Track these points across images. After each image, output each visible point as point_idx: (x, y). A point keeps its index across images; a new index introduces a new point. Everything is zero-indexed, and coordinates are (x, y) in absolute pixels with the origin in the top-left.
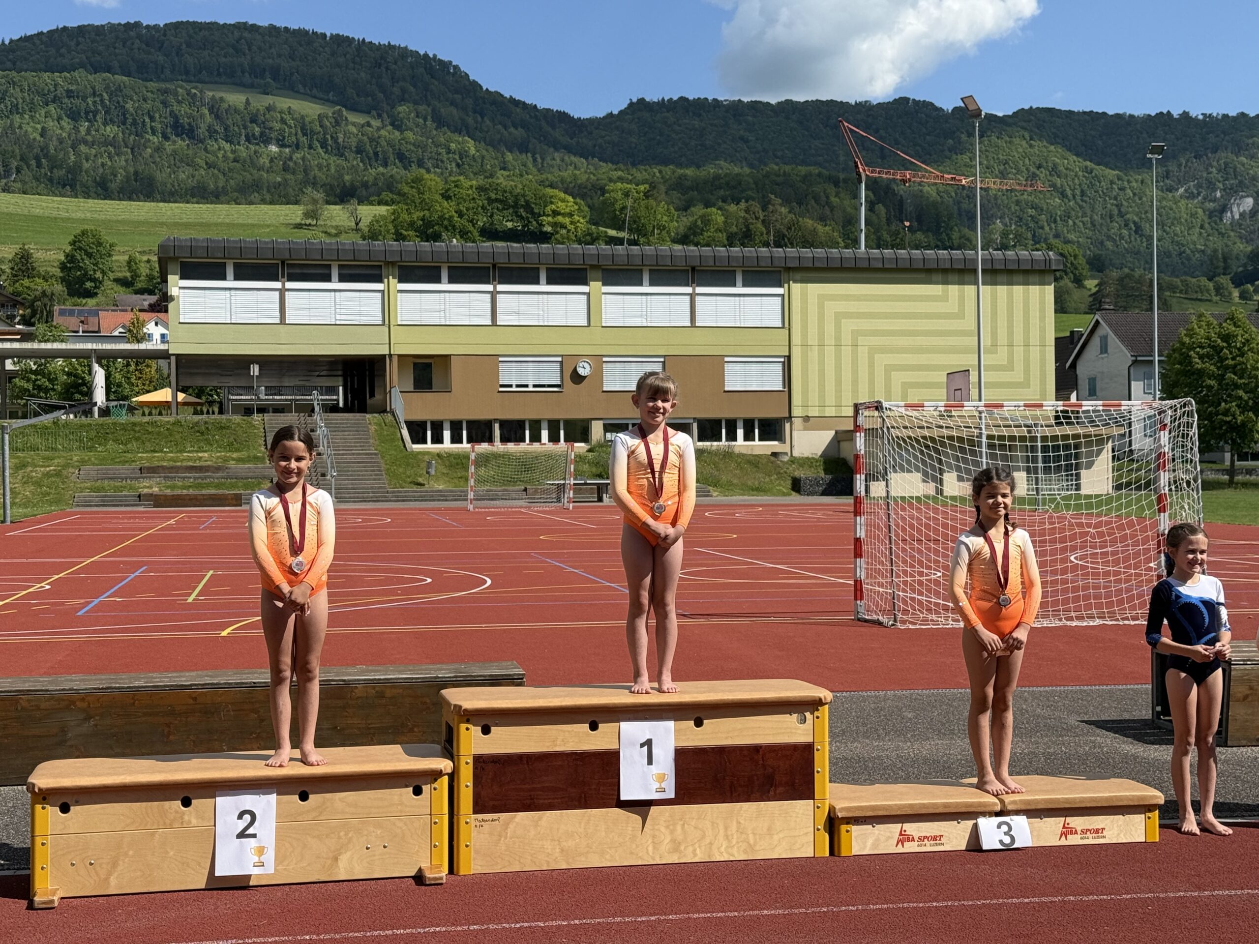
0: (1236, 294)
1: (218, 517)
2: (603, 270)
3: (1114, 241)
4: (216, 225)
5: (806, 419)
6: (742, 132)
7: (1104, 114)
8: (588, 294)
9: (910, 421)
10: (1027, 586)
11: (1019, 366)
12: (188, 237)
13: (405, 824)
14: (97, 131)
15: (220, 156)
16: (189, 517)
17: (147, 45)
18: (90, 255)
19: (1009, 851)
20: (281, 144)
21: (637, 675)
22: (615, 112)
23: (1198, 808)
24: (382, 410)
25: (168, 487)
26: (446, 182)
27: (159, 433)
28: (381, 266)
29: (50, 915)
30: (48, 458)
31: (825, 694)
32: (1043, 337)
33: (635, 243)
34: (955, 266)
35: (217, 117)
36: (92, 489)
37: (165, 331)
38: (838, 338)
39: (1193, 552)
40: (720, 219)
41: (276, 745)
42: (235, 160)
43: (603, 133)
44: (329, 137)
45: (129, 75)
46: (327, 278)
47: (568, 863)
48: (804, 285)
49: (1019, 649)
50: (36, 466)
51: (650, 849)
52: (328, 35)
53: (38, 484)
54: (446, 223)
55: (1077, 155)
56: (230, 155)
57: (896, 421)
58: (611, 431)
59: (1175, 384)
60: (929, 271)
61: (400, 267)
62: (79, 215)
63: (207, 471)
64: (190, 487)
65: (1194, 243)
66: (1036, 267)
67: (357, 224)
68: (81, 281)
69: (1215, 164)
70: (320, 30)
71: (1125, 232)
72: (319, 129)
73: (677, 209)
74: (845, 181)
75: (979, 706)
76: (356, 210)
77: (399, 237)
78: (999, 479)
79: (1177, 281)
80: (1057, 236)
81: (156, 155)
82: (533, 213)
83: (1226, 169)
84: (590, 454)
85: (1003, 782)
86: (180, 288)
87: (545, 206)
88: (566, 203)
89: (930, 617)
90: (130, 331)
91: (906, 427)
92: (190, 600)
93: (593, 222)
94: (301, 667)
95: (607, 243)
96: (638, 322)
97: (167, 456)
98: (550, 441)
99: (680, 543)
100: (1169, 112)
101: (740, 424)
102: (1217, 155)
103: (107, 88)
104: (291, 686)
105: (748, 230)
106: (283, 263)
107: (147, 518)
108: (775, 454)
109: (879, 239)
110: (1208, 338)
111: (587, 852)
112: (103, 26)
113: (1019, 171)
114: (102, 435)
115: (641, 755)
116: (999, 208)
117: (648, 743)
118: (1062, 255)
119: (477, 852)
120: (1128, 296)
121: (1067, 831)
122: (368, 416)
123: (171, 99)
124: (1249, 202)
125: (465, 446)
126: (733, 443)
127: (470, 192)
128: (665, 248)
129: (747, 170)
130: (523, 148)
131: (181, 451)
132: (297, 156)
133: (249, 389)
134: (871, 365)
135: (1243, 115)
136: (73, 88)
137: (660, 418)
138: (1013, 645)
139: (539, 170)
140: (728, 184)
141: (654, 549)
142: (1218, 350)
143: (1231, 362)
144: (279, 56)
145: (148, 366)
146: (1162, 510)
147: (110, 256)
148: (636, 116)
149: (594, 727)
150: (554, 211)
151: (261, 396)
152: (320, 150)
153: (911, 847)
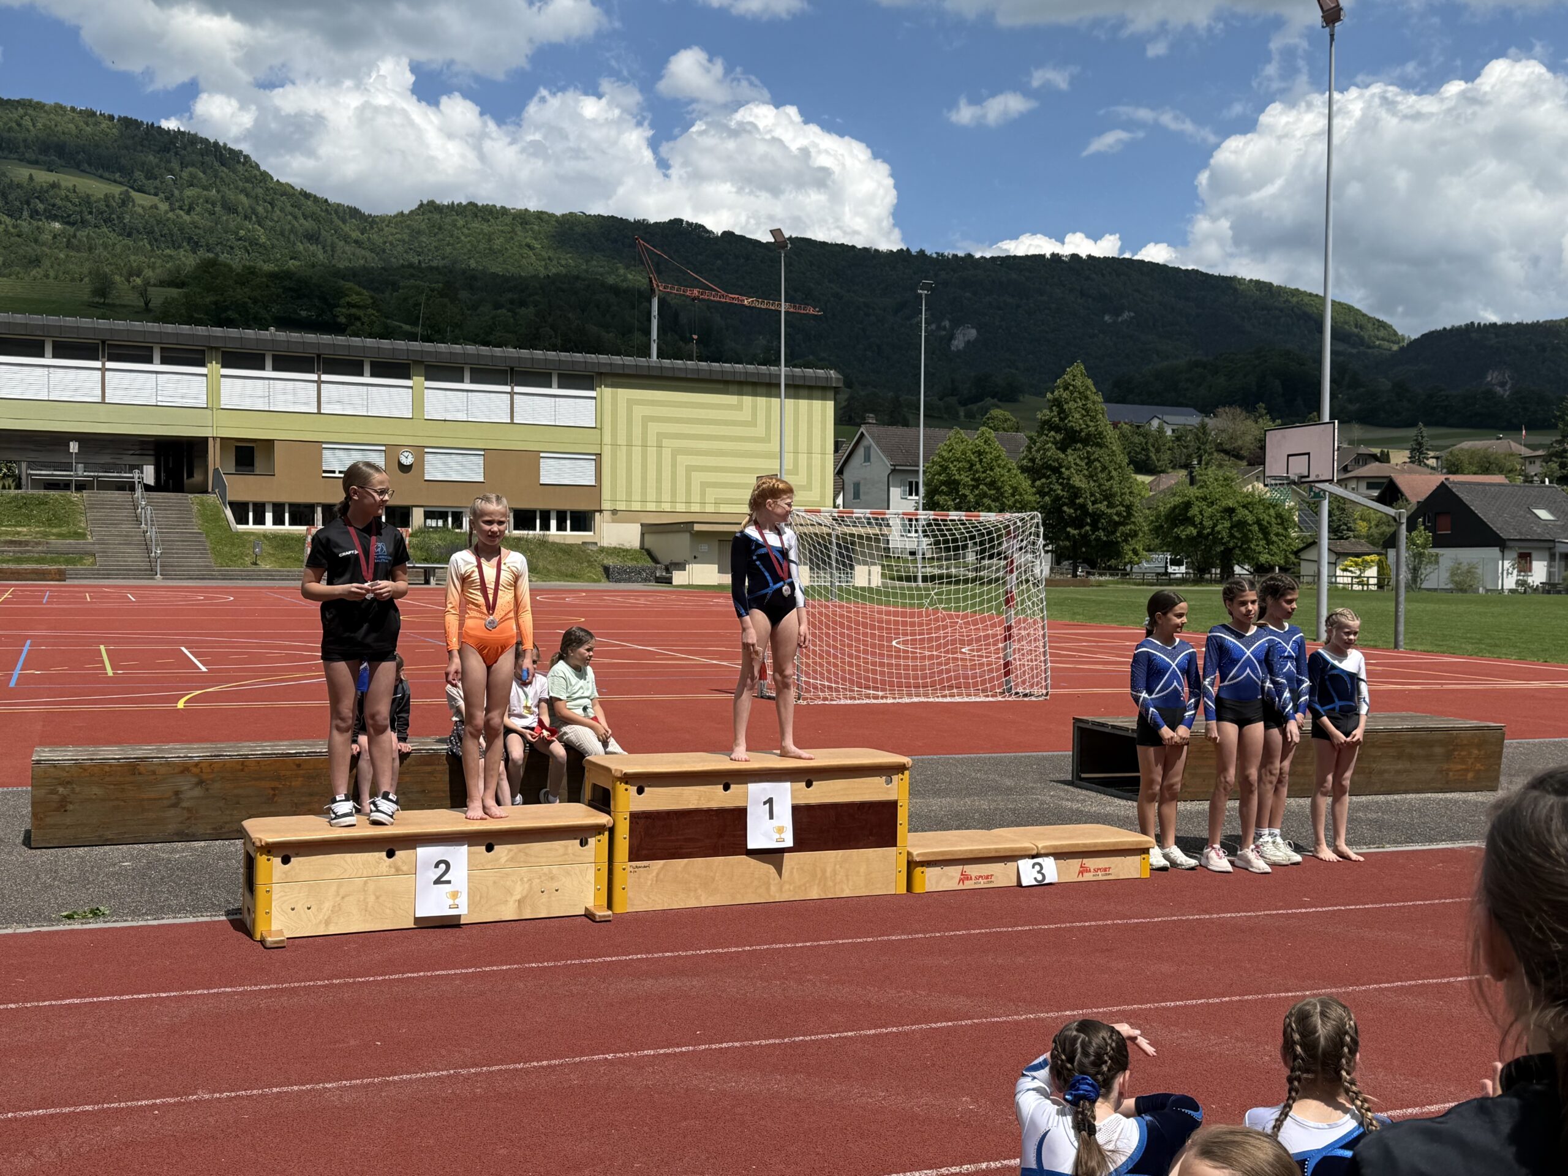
0: (962, 413)
1: (51, 591)
2: (425, 366)
3: (860, 361)
5: (614, 512)
6: (528, 240)
8: (413, 388)
11: (803, 471)
16: (22, 591)
19: (1041, 885)
20: (64, 221)
24: (203, 490)
28: (204, 351)
29: (290, 953)
31: (907, 761)
34: (749, 380)
38: (644, 438)
42: (17, 235)
44: (114, 216)
46: (149, 360)
48: (614, 390)
58: (432, 518)
61: (219, 352)
63: (27, 545)
66: (819, 383)
67: (147, 304)
70: (107, 112)
71: (869, 353)
72: (105, 208)
73: (468, 309)
76: (145, 290)
80: (812, 353)
82: (327, 304)
83: (953, 303)
87: (340, 298)
88: (361, 296)
92: (108, 673)
93: (386, 316)
96: (462, 416)
101: (553, 515)
102: (947, 290)
105: (538, 332)
106: (103, 343)
108: (585, 544)
109: (669, 350)
110: (964, 453)
115: (764, 811)
117: (770, 801)
121: (1083, 870)
122: (190, 496)
125: (287, 527)
126: (548, 533)
132: (82, 234)
133: (65, 465)
134: (674, 465)
135: (970, 256)
142: (972, 464)
143: (982, 475)
144: (65, 134)
148: (426, 217)
149: (726, 788)
150: (348, 303)
151: (80, 473)
152: (105, 230)
153: (969, 885)
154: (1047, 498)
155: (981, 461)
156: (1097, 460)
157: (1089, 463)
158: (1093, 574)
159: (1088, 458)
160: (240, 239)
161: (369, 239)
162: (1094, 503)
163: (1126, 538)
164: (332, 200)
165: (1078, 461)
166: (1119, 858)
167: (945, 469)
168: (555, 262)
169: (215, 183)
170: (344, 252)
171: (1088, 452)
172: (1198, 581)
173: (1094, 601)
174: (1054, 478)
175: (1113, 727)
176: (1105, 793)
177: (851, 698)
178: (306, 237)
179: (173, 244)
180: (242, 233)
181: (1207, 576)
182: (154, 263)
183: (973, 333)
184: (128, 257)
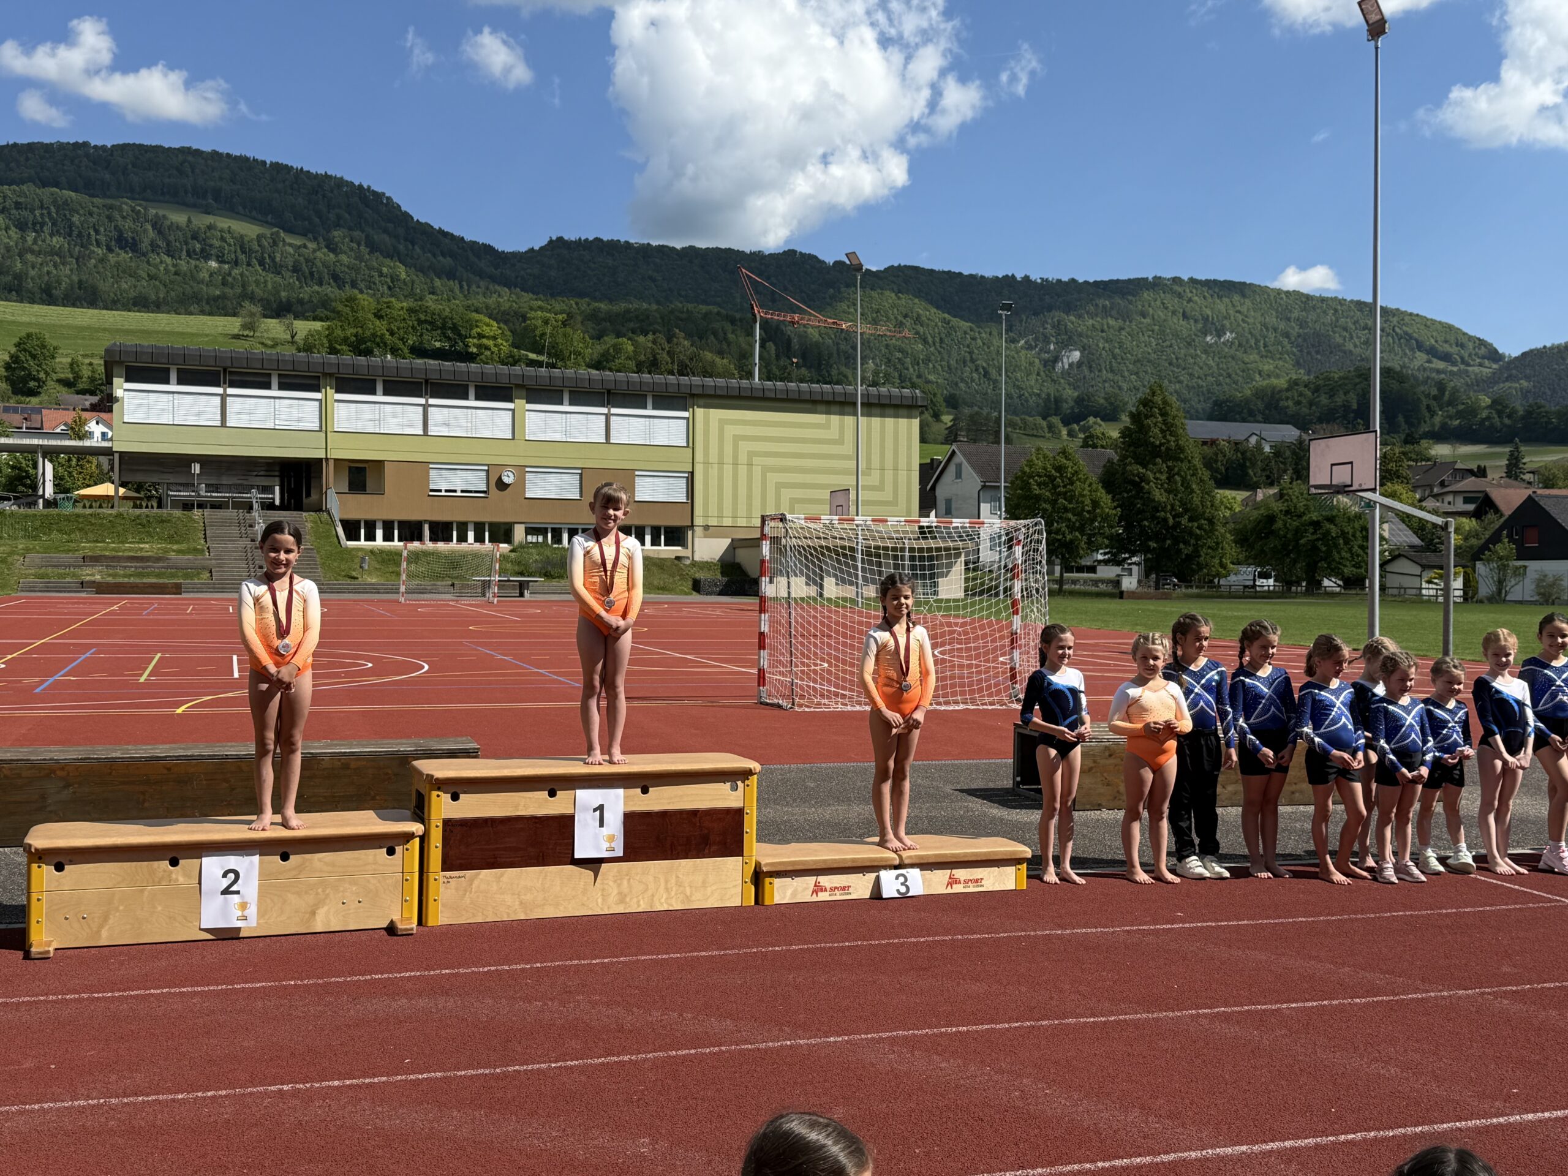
0: (1064, 432)
1: (159, 604)
3: (967, 383)
4: (157, 332)
5: (706, 527)
7: (960, 274)
8: (513, 411)
9: (810, 533)
10: (924, 673)
12: (133, 343)
13: (379, 881)
14: (44, 241)
15: (162, 268)
16: (132, 604)
17: (94, 164)
18: (34, 357)
19: (904, 898)
20: (220, 259)
21: (590, 749)
22: (537, 248)
23: (1058, 861)
24: (318, 508)
25: (110, 575)
26: (378, 303)
27: (101, 525)
28: (319, 377)
29: (46, 963)
31: (755, 766)
32: (909, 463)
33: (554, 366)
34: (837, 399)
35: (160, 232)
36: (36, 576)
37: (105, 430)
38: (735, 456)
39: (1063, 648)
40: (630, 348)
41: (258, 811)
42: (176, 273)
44: (266, 255)
45: (76, 190)
47: (526, 914)
48: (706, 410)
49: (917, 728)
51: (600, 900)
52: (268, 162)
54: (378, 340)
55: (938, 308)
56: (171, 268)
57: (798, 532)
58: (533, 534)
59: (1017, 507)
60: (815, 402)
62: (25, 319)
63: (149, 561)
64: (131, 575)
65: (1032, 387)
66: (905, 403)
67: (293, 337)
68: (25, 380)
69: (1050, 321)
70: (260, 157)
71: (975, 375)
72: (257, 248)
73: (592, 338)
74: (741, 320)
75: (882, 775)
77: (333, 351)
78: (902, 583)
79: (1017, 419)
80: (919, 376)
81: (100, 266)
82: (460, 335)
83: (1057, 326)
84: (513, 555)
85: (900, 840)
86: (126, 390)
87: (471, 329)
88: (492, 328)
89: (823, 701)
90: (72, 428)
91: (806, 538)
92: (142, 680)
93: (515, 345)
94: (285, 740)
95: (528, 365)
96: (560, 437)
97: (109, 546)
98: (476, 541)
99: (629, 634)
101: (648, 530)
102: (1051, 314)
103: (55, 202)
104: (274, 757)
105: (655, 359)
107: (91, 603)
108: (678, 558)
109: (769, 372)
110: (1045, 469)
111: (544, 905)
112: (52, 144)
113: (888, 319)
114: (47, 525)
115: (594, 819)
116: (871, 350)
117: (601, 808)
118: (923, 392)
119: (444, 905)
120: (977, 430)
121: (953, 881)
122: (304, 514)
123: (116, 215)
124: (1076, 355)
125: (397, 543)
127: (401, 313)
128: (583, 372)
129: (654, 307)
130: (451, 275)
131: (123, 542)
132: (236, 272)
133: (188, 486)
134: (764, 481)
135: (1073, 281)
136: (22, 200)
137: (612, 524)
138: (911, 725)
139: (465, 296)
140: (637, 317)
141: (606, 638)
142: (1052, 479)
143: (1063, 490)
144: (221, 179)
145: (88, 462)
146: (1016, 612)
147: (53, 357)
148: (555, 252)
149: (552, 794)
151: (202, 493)
152: (257, 267)
153: (823, 897)
155: (1061, 476)
156: (1177, 473)
157: (1170, 477)
158: (1182, 587)
159: (1169, 472)
160: (383, 276)
162: (1175, 516)
165: (1158, 475)
166: (992, 869)
167: (1026, 484)
169: (359, 223)
171: (1169, 467)
172: (1284, 594)
174: (1134, 493)
179: (321, 281)
180: (384, 270)
181: (1293, 589)
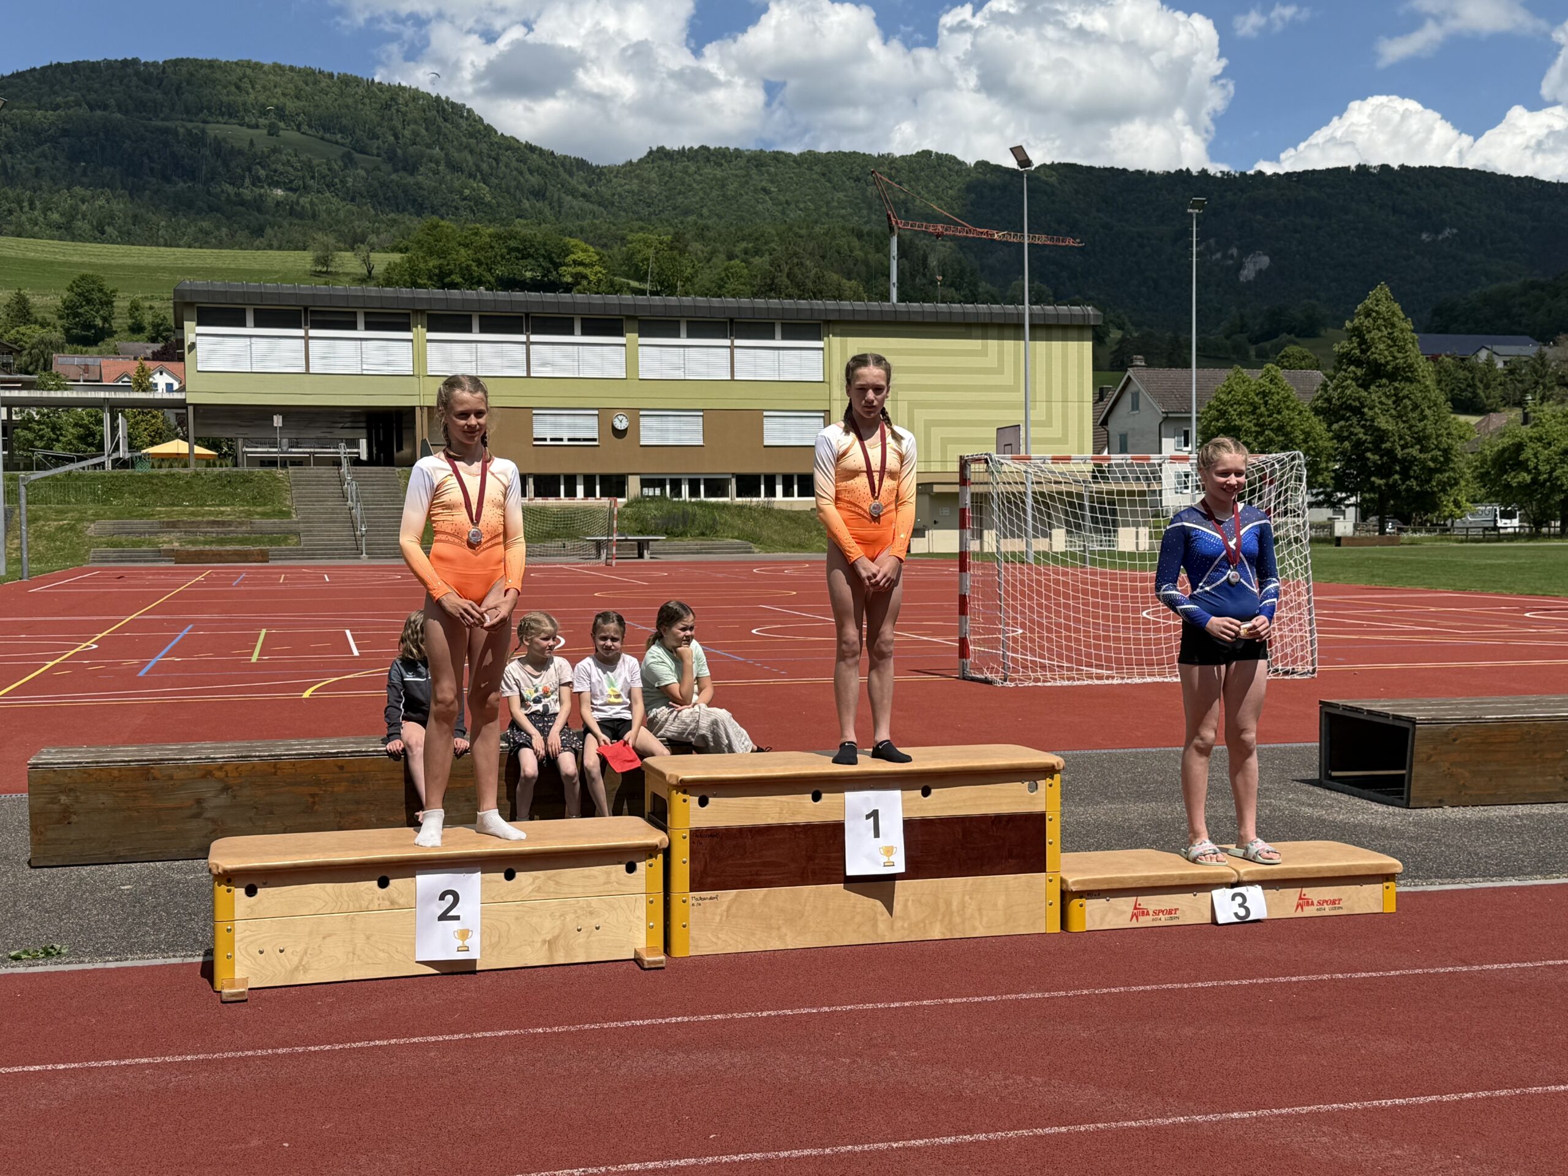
1: (247, 573)
2: (640, 321)
6: (764, 183)
7: (1125, 170)
8: (626, 346)
11: (1057, 422)
12: (204, 282)
14: (94, 171)
15: (223, 199)
16: (217, 573)
17: (146, 82)
18: (90, 301)
20: (287, 187)
22: (635, 160)
25: (190, 542)
26: (463, 230)
27: (176, 487)
28: (409, 314)
30: (62, 512)
32: (1081, 394)
33: (658, 293)
34: (995, 321)
35: (220, 158)
36: (109, 544)
37: (171, 380)
40: (745, 272)
42: (239, 203)
43: (623, 182)
44: (337, 181)
45: (126, 114)
46: (353, 326)
48: (844, 339)
50: (48, 520)
52: (336, 74)
53: (51, 538)
56: (233, 197)
58: (648, 487)
60: (969, 325)
61: (429, 315)
62: (76, 259)
63: (230, 525)
64: (212, 542)
66: (1075, 322)
67: (370, 272)
69: (1233, 222)
70: (326, 70)
72: (327, 172)
73: (700, 261)
76: (368, 257)
82: (553, 263)
83: (1243, 227)
84: (629, 511)
86: (198, 335)
87: (566, 256)
88: (587, 253)
90: (136, 380)
92: (253, 660)
93: (614, 272)
95: (631, 294)
96: (678, 375)
97: (185, 510)
100: (1188, 170)
101: (779, 480)
106: (306, 309)
107: (173, 574)
112: (98, 63)
114: (113, 489)
115: (866, 827)
117: (875, 814)
121: (1303, 902)
122: (398, 469)
123: (172, 139)
126: (773, 499)
127: (488, 240)
128: (703, 299)
131: (202, 505)
132: (305, 200)
133: (270, 441)
135: (1260, 174)
139: (557, 219)
144: (284, 95)
145: (154, 417)
147: (111, 302)
148: (655, 165)
149: (816, 797)
150: (574, 261)
151: (285, 449)
152: (328, 194)
153: (1145, 921)
154: (1347, 444)
155: (1266, 403)
156: (1407, 397)
157: (1398, 401)
158: (1406, 531)
159: (1396, 395)
160: (465, 199)
161: (597, 191)
162: (1403, 447)
163: (1444, 487)
164: (558, 152)
165: (1383, 399)
166: (1353, 887)
167: (1223, 414)
168: (793, 206)
169: (438, 140)
170: (571, 207)
171: (1396, 389)
172: (1531, 537)
173: (1401, 561)
174: (1354, 420)
175: (1370, 712)
176: (1361, 797)
177: (1069, 679)
178: (532, 193)
179: (398, 208)
180: (467, 192)
181: (1545, 530)
182: (378, 228)
183: (1265, 261)
184: (351, 222)
